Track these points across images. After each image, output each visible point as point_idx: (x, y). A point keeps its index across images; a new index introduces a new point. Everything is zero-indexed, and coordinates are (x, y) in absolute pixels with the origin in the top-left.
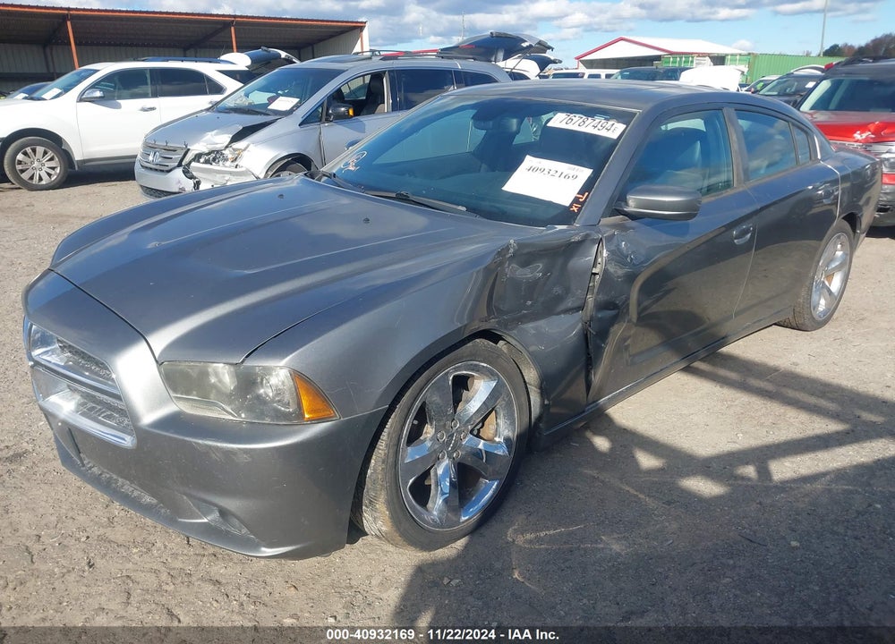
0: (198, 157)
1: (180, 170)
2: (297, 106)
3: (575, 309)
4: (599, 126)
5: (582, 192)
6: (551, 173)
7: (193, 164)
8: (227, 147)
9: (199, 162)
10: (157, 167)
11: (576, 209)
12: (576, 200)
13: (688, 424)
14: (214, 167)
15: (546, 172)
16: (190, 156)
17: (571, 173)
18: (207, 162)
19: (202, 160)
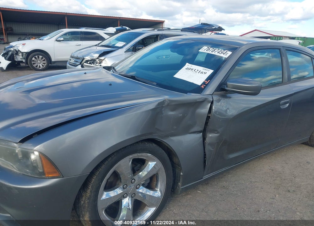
0: (87, 62)
1: (80, 66)
2: (124, 46)
3: (199, 131)
4: (220, 53)
5: (207, 80)
6: (196, 71)
7: (85, 64)
8: (97, 58)
9: (87, 63)
10: (73, 64)
11: (203, 87)
12: (204, 83)
13: (253, 187)
14: (92, 65)
15: (193, 70)
16: (84, 61)
17: (204, 71)
18: (90, 63)
19: (88, 63)
